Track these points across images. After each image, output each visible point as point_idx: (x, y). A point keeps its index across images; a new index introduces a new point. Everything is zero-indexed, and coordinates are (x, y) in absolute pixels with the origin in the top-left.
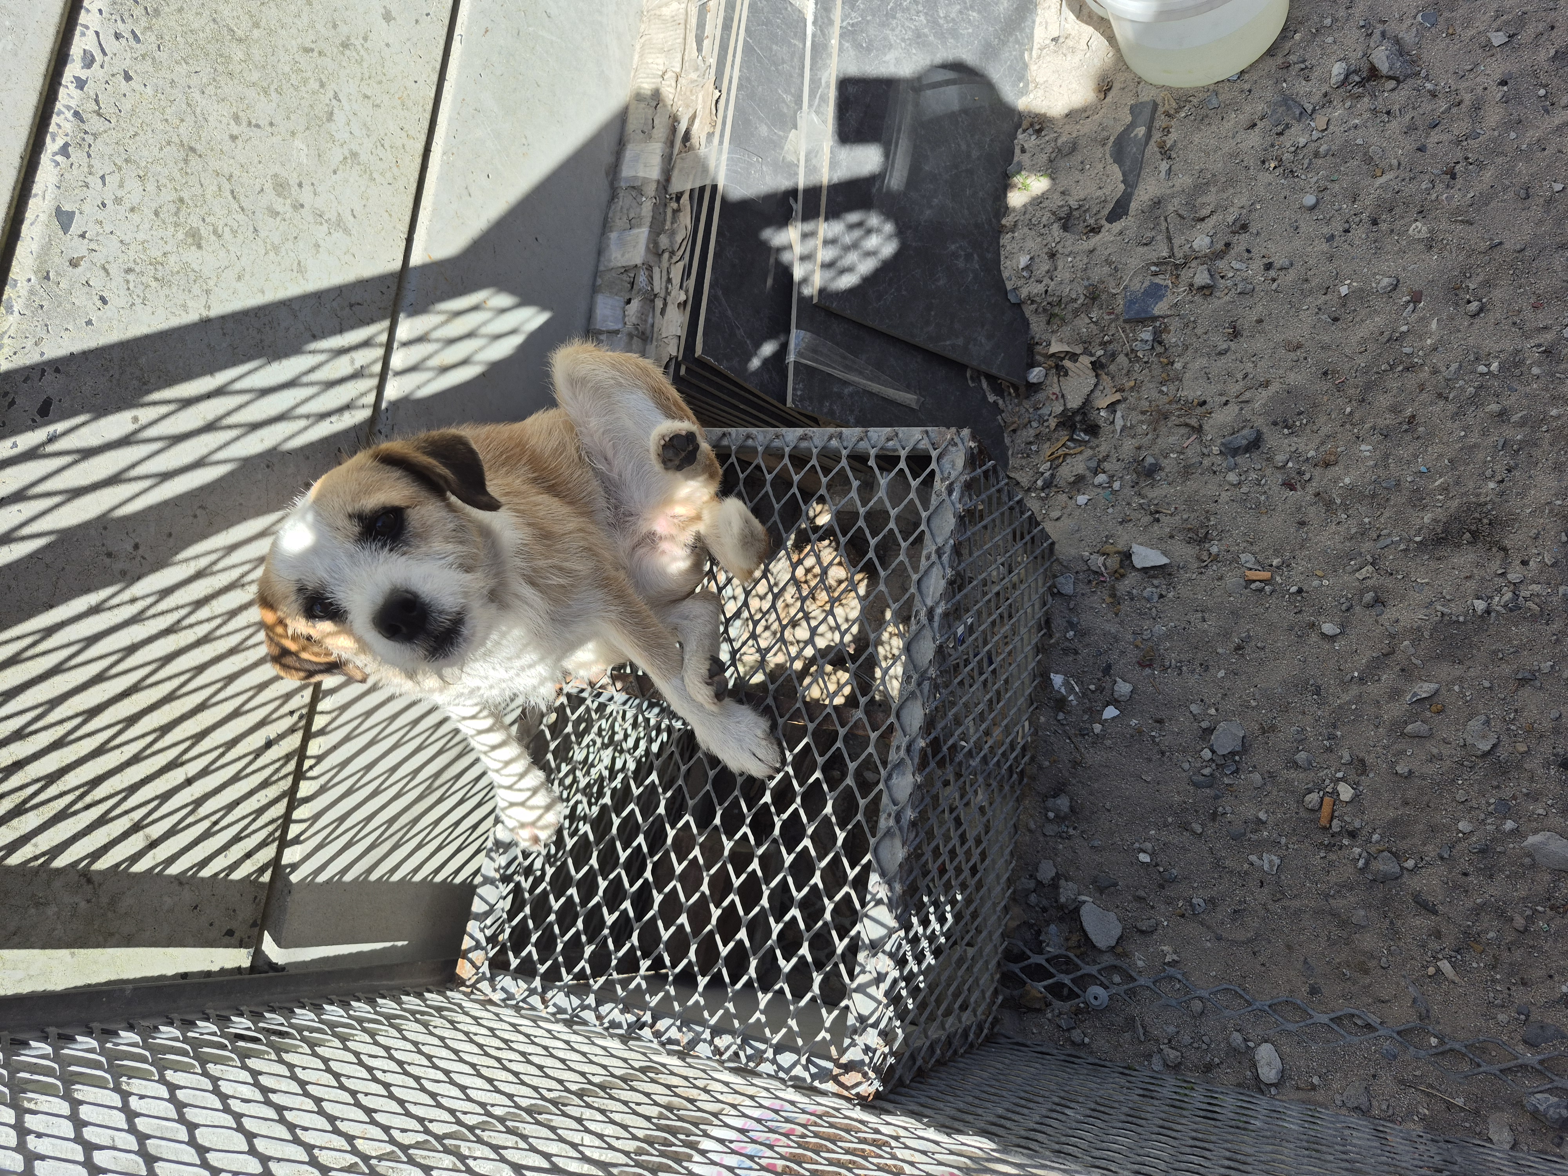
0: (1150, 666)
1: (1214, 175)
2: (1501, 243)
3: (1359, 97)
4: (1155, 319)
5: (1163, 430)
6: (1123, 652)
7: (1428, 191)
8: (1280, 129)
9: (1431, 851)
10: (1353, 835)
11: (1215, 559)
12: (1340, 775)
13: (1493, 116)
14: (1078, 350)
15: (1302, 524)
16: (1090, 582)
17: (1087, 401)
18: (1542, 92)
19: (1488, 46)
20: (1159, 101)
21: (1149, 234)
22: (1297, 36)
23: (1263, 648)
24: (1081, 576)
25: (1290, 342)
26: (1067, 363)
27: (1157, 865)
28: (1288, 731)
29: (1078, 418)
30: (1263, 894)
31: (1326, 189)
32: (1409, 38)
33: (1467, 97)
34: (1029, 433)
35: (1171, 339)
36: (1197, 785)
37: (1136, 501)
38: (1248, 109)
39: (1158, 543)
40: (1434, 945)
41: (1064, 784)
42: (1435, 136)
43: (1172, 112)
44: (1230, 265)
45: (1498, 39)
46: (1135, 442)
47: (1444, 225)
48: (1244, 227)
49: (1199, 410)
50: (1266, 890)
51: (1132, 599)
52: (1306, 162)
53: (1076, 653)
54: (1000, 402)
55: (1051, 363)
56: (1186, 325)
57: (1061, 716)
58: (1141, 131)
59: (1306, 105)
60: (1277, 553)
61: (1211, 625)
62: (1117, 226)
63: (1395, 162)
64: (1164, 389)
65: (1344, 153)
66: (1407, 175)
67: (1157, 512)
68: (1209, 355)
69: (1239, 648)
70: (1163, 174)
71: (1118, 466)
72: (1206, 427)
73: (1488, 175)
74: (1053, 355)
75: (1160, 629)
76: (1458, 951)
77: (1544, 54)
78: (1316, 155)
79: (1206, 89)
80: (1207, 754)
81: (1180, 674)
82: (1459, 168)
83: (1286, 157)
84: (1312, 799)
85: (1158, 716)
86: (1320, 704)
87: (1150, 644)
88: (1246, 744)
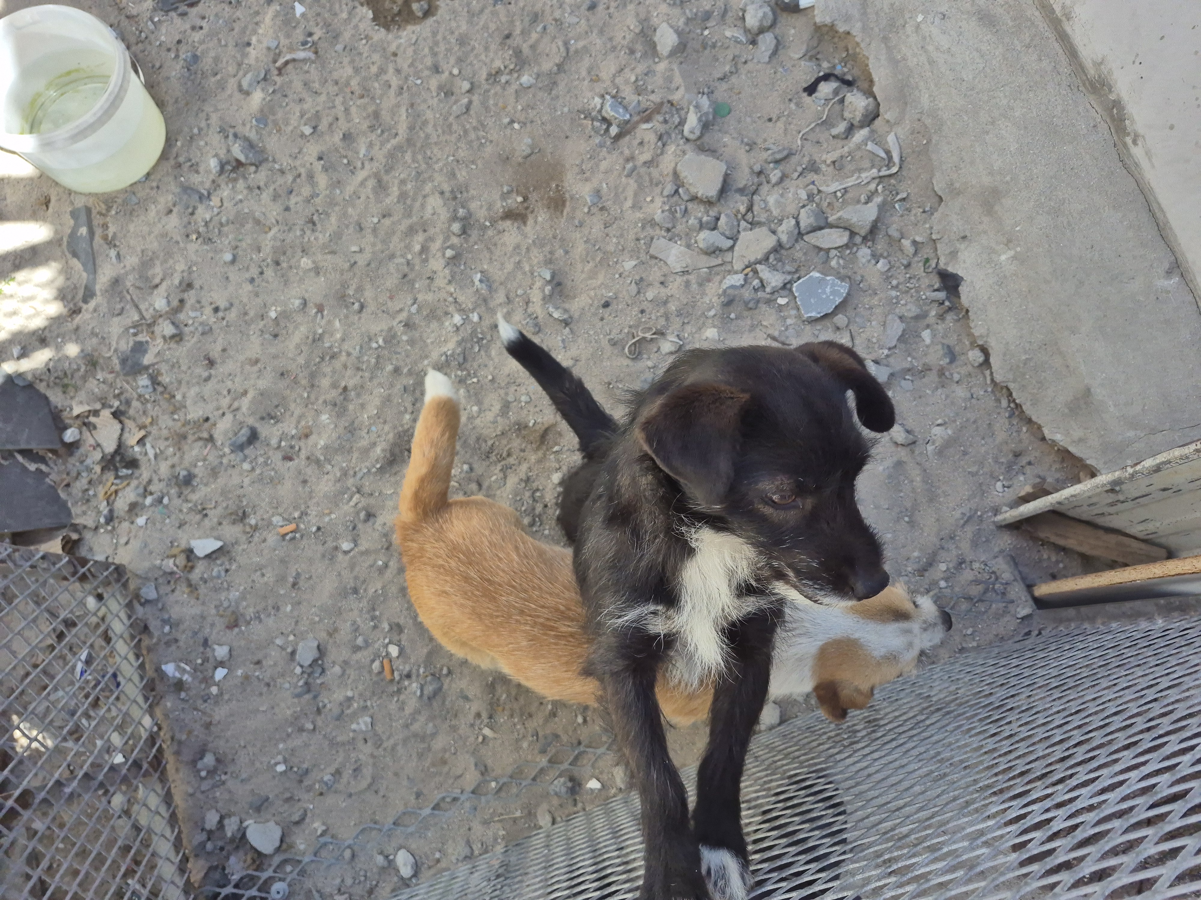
0: (236, 626)
1: (154, 253)
2: (355, 263)
3: (235, 180)
4: (147, 368)
5: (186, 448)
6: (212, 625)
7: (302, 236)
8: (190, 210)
10: (408, 676)
11: (255, 528)
12: (387, 641)
13: (322, 180)
14: (98, 406)
15: (305, 482)
16: (169, 582)
17: (120, 445)
18: (345, 161)
19: (302, 135)
20: (90, 204)
21: (119, 306)
22: (179, 144)
23: (310, 578)
24: (160, 581)
25: (250, 360)
26: (92, 419)
27: (291, 768)
28: (345, 628)
29: (118, 458)
30: (368, 749)
31: (237, 247)
32: (253, 136)
33: (302, 171)
34: (82, 483)
35: (165, 379)
36: (299, 696)
37: (185, 507)
38: (162, 200)
39: (213, 533)
40: (477, 722)
41: (205, 745)
42: (293, 199)
43: (104, 212)
44: (187, 315)
45: (308, 130)
46: (169, 463)
47: (319, 257)
48: (190, 286)
49: (207, 425)
50: (369, 744)
51: (205, 582)
52: (216, 230)
53: (176, 641)
54: (43, 467)
55: (79, 422)
56: (173, 366)
57: (183, 695)
58: (83, 231)
59: (203, 191)
60: (296, 508)
61: (270, 577)
62: (92, 304)
63: (274, 221)
64: (176, 417)
65: (239, 220)
66: (286, 228)
67: (204, 509)
68: (198, 383)
69: (294, 585)
70: (114, 259)
71: (162, 485)
72: (215, 436)
73: (333, 219)
74: (78, 416)
75: (234, 594)
76: (490, 717)
77: (337, 138)
78: (222, 225)
79: (125, 191)
80: (298, 670)
81: (260, 621)
82: (315, 218)
83: (201, 230)
84: (376, 665)
85: (256, 659)
86: (360, 600)
87: (231, 609)
88: (321, 650)
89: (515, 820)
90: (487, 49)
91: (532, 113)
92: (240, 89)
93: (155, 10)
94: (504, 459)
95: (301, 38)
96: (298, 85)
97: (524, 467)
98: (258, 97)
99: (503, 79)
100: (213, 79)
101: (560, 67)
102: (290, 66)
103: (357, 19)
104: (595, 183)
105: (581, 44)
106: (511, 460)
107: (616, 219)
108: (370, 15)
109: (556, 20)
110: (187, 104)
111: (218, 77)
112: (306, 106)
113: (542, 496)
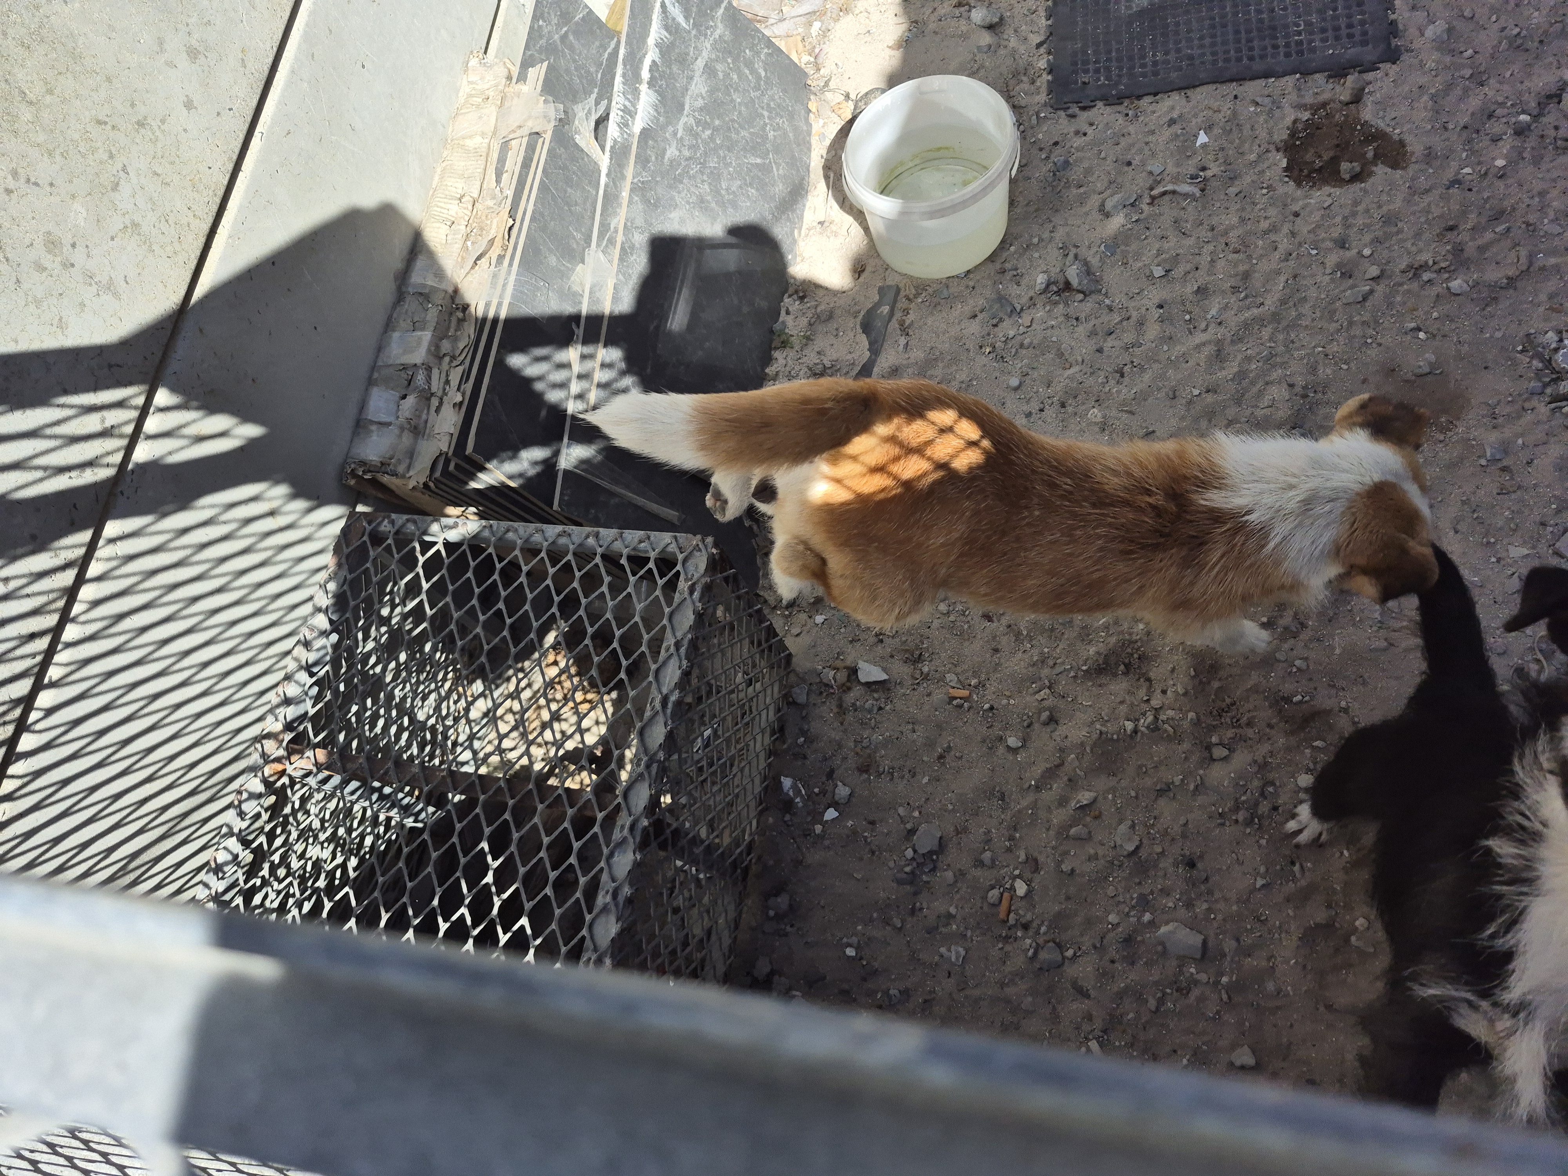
0: (867, 771)
1: (941, 354)
3: (1056, 303)
6: (845, 759)
7: (1103, 385)
8: (995, 321)
9: (1087, 942)
10: (1026, 927)
11: (926, 677)
12: (1017, 872)
13: (1153, 331)
15: (996, 650)
16: (821, 693)
18: (1187, 317)
19: (1150, 277)
20: (901, 285)
22: (1012, 249)
23: (961, 758)
24: (814, 687)
27: (861, 958)
28: (977, 833)
30: (949, 984)
31: (1027, 374)
32: (1094, 261)
33: (1134, 314)
36: (900, 882)
38: (971, 302)
39: (882, 662)
40: (1086, 1027)
41: (785, 883)
42: (1110, 342)
43: (911, 296)
45: (1158, 272)
47: (1114, 413)
50: (952, 980)
51: (856, 710)
52: (1014, 350)
53: (805, 757)
57: (787, 817)
58: (886, 309)
59: (1016, 305)
60: (975, 674)
61: (919, 737)
63: (1080, 360)
65: (1042, 347)
66: (1089, 370)
69: (941, 757)
70: (901, 347)
73: (1147, 377)
75: (877, 737)
76: (1105, 1031)
77: (1190, 288)
78: (1022, 346)
79: (939, 281)
80: (909, 853)
81: (892, 779)
82: (1127, 369)
83: (998, 344)
84: (994, 894)
85: (871, 818)
86: (1004, 810)
87: (868, 751)
88: (942, 844)
90: (1418, 235)
91: (1448, 326)
92: (1102, 208)
93: (1045, 105)
95: (1192, 171)
96: (1166, 220)
98: (1117, 221)
99: (1426, 276)
100: (1074, 191)
101: (1512, 281)
102: (1167, 198)
103: (1265, 165)
104: (1506, 433)
105: (1552, 261)
107: (1520, 487)
108: (1284, 163)
109: (1528, 224)
110: (1037, 210)
111: (1082, 190)
112: (1166, 246)
113: (1276, 795)
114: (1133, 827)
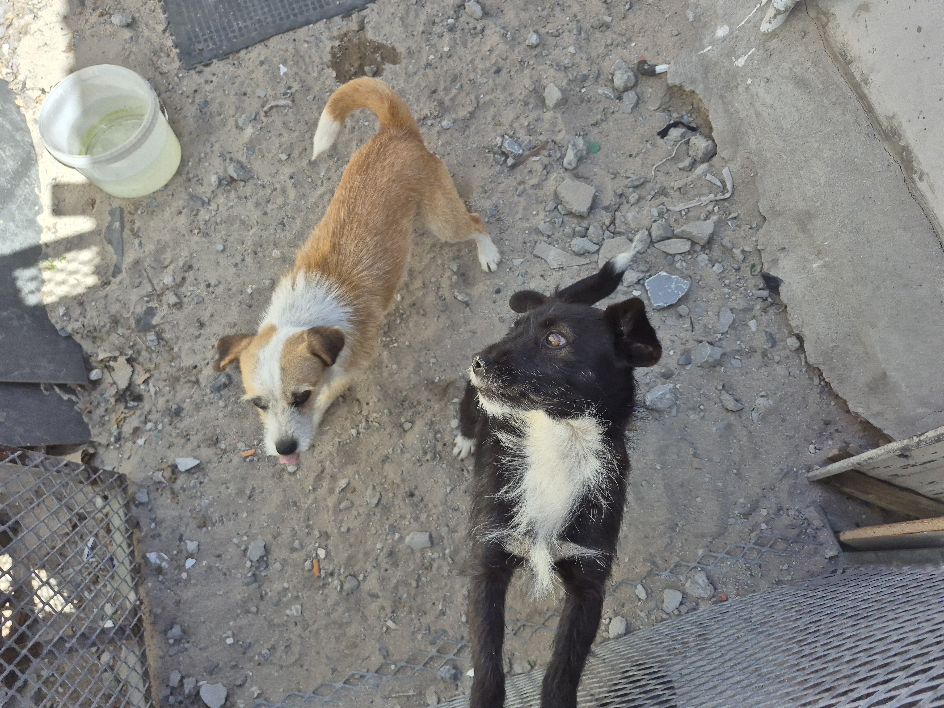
0: (205, 526)
1: (166, 242)
3: (229, 191)
4: (154, 327)
5: (178, 388)
6: (187, 525)
7: (275, 234)
8: (195, 212)
9: (369, 566)
10: (332, 574)
11: (225, 451)
12: (317, 545)
13: (292, 194)
14: (117, 354)
16: (157, 489)
17: (130, 384)
18: (310, 180)
19: (280, 160)
20: (123, 206)
21: (138, 281)
22: (190, 164)
23: (263, 492)
24: (151, 488)
25: (230, 324)
26: (112, 363)
27: (238, 641)
28: (286, 533)
29: (128, 393)
30: (298, 630)
31: (227, 240)
32: (244, 160)
33: (278, 186)
34: (100, 411)
35: (167, 336)
36: (247, 585)
37: (174, 432)
38: (175, 204)
39: (193, 453)
40: (383, 615)
41: (175, 619)
42: (270, 207)
43: (133, 211)
44: (187, 289)
45: (284, 157)
46: (165, 398)
48: (190, 267)
49: (195, 371)
50: (299, 626)
51: (185, 491)
52: (213, 228)
53: (159, 535)
54: (74, 398)
55: (102, 365)
56: (174, 326)
57: (161, 578)
58: (117, 225)
59: (205, 199)
60: (256, 437)
61: (232, 490)
62: (119, 278)
63: (256, 222)
64: (173, 364)
65: (230, 221)
66: (263, 228)
67: (188, 435)
68: (191, 340)
69: (250, 497)
70: (137, 246)
71: (159, 415)
72: (201, 380)
73: (298, 222)
74: (102, 361)
75: (205, 502)
76: (393, 612)
77: (305, 163)
78: (217, 223)
79: (148, 197)
80: (248, 564)
81: (223, 524)
82: (285, 221)
83: (201, 227)
84: (308, 564)
85: (217, 553)
86: (298, 511)
87: (201, 513)
88: (267, 549)
89: (408, 697)
90: (418, 100)
91: (449, 148)
92: (237, 126)
93: (180, 68)
94: (415, 407)
95: (283, 90)
96: (278, 124)
97: (429, 414)
98: (249, 131)
99: (429, 122)
100: (218, 119)
101: (472, 114)
102: (274, 110)
103: (325, 77)
104: (494, 200)
105: (488, 98)
106: (420, 408)
107: (509, 227)
108: (334, 74)
109: (470, 80)
110: (198, 136)
111: (222, 117)
112: (283, 140)
113: (442, 437)
114: (374, 488)
